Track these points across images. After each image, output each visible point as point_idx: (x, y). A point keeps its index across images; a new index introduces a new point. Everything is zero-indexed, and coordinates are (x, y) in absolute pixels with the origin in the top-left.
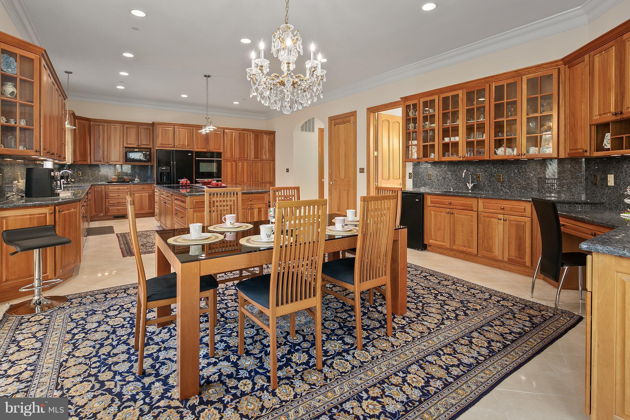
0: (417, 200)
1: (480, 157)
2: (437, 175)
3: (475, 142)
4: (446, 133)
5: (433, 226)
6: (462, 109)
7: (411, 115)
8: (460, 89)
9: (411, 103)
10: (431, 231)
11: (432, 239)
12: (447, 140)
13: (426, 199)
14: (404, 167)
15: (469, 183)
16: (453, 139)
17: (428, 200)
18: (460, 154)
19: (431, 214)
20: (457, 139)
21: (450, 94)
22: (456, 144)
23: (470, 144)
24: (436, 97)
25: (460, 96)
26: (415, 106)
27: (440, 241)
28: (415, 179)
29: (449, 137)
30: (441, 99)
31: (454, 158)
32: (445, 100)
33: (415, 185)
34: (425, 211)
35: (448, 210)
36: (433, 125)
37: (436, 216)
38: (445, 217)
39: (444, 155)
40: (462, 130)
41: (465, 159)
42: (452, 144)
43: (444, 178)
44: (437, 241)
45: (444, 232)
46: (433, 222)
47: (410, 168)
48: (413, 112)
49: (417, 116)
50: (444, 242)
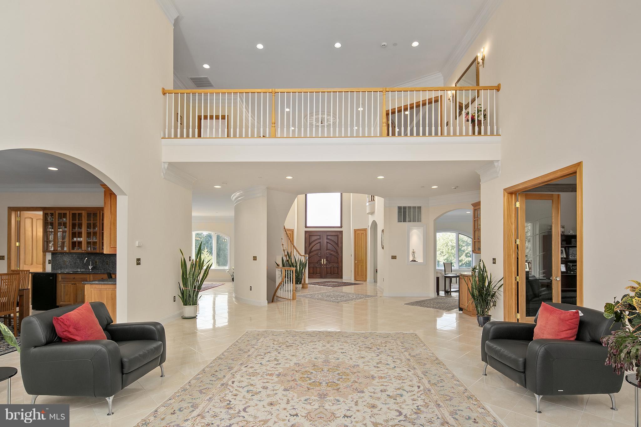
0: (51, 278)
1: (95, 251)
2: (70, 261)
3: (92, 242)
4: (74, 235)
5: (62, 293)
6: (84, 222)
7: (49, 219)
8: (83, 210)
9: (49, 212)
10: (61, 296)
11: (62, 302)
12: (75, 239)
13: (58, 277)
14: (44, 256)
15: (90, 266)
16: (79, 239)
17: (60, 278)
18: (83, 249)
19: (61, 286)
20: (82, 239)
21: (77, 212)
22: (80, 243)
23: (88, 243)
24: (68, 212)
25: (83, 214)
26: (52, 214)
27: (68, 302)
28: (54, 264)
29: (76, 237)
30: (71, 214)
31: (80, 251)
32: (74, 215)
33: (53, 268)
34: (58, 285)
35: (73, 282)
36: (66, 229)
37: (64, 286)
38: (71, 286)
39: (73, 248)
40: (84, 234)
41: (86, 252)
42: (78, 242)
43: (75, 263)
44: (65, 302)
45: (70, 296)
46: (63, 291)
47: (49, 257)
48: (50, 218)
49: (54, 222)
50: (70, 302)
